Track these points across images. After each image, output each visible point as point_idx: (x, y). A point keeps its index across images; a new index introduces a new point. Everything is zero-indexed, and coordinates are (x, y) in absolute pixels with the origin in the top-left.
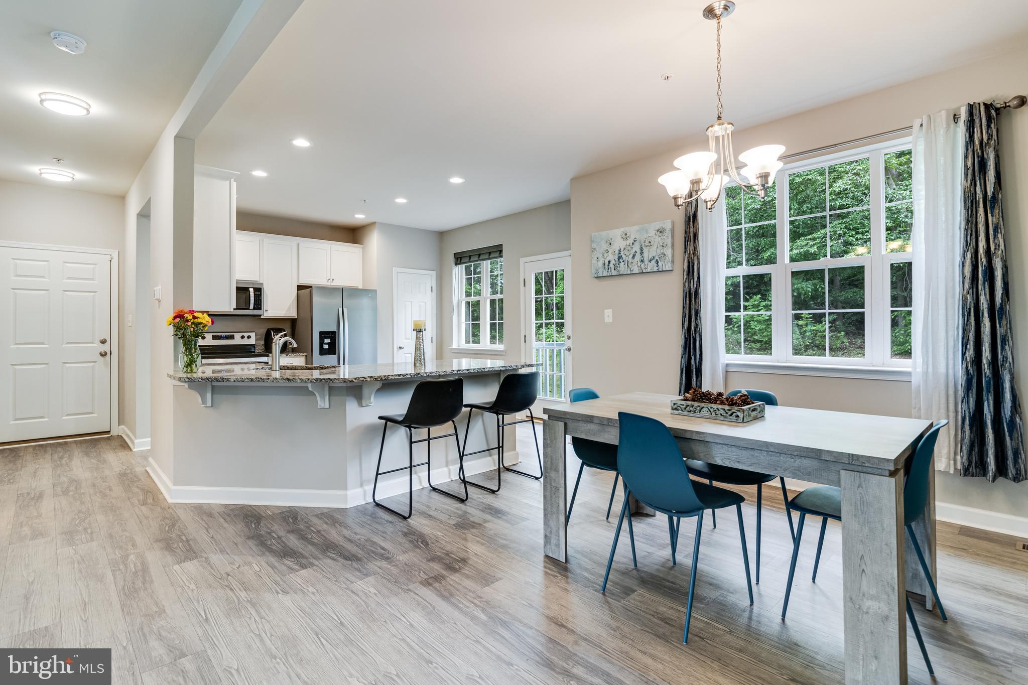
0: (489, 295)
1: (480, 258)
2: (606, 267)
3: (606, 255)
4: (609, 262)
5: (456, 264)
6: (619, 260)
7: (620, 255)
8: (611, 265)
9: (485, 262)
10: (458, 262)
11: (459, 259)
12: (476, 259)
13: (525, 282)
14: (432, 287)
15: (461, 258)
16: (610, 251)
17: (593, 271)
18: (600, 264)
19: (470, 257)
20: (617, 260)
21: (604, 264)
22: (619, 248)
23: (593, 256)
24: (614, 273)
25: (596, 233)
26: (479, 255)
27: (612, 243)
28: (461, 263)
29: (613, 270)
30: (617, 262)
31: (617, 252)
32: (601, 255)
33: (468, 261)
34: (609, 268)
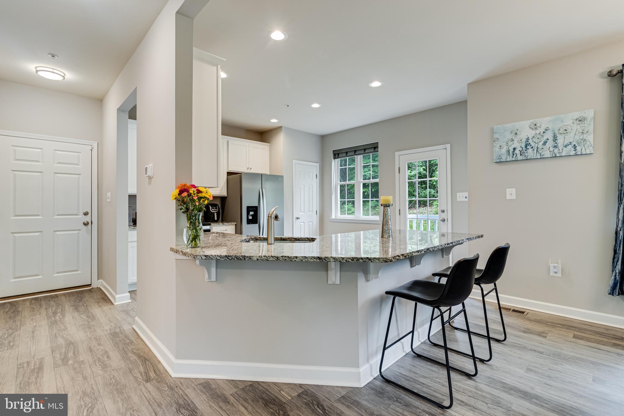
0: (362, 180)
1: (356, 153)
2: (511, 153)
3: (510, 143)
4: (514, 149)
5: (335, 158)
6: (526, 146)
7: (528, 143)
8: (517, 151)
9: (359, 156)
10: (337, 156)
11: (337, 154)
12: (353, 154)
13: (399, 170)
14: (316, 175)
15: (338, 154)
16: (516, 140)
17: (495, 157)
18: (504, 151)
19: (347, 153)
20: (523, 146)
21: (509, 151)
22: (526, 137)
23: (495, 145)
24: (520, 157)
25: (499, 126)
26: (355, 151)
27: (518, 133)
28: (338, 158)
29: (519, 156)
30: (524, 149)
31: (524, 140)
32: (505, 143)
33: (345, 155)
34: (513, 154)
